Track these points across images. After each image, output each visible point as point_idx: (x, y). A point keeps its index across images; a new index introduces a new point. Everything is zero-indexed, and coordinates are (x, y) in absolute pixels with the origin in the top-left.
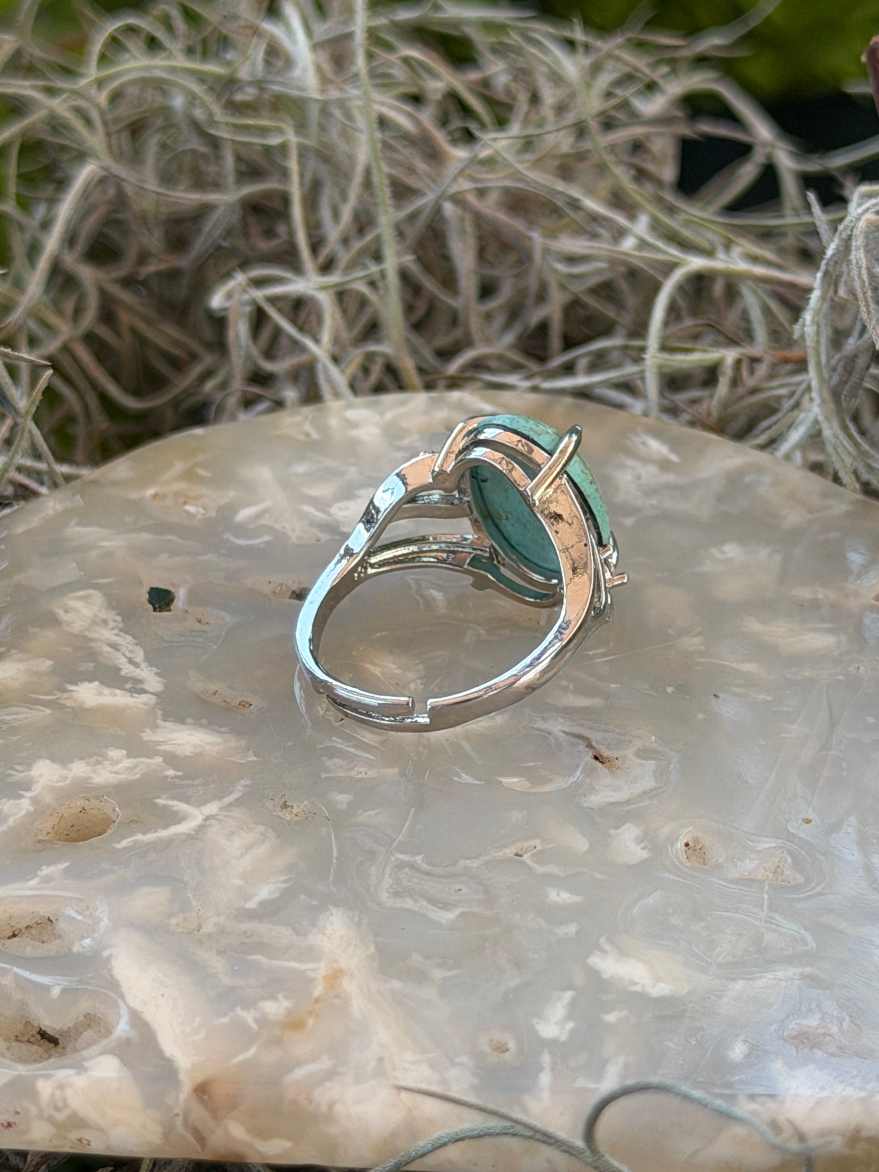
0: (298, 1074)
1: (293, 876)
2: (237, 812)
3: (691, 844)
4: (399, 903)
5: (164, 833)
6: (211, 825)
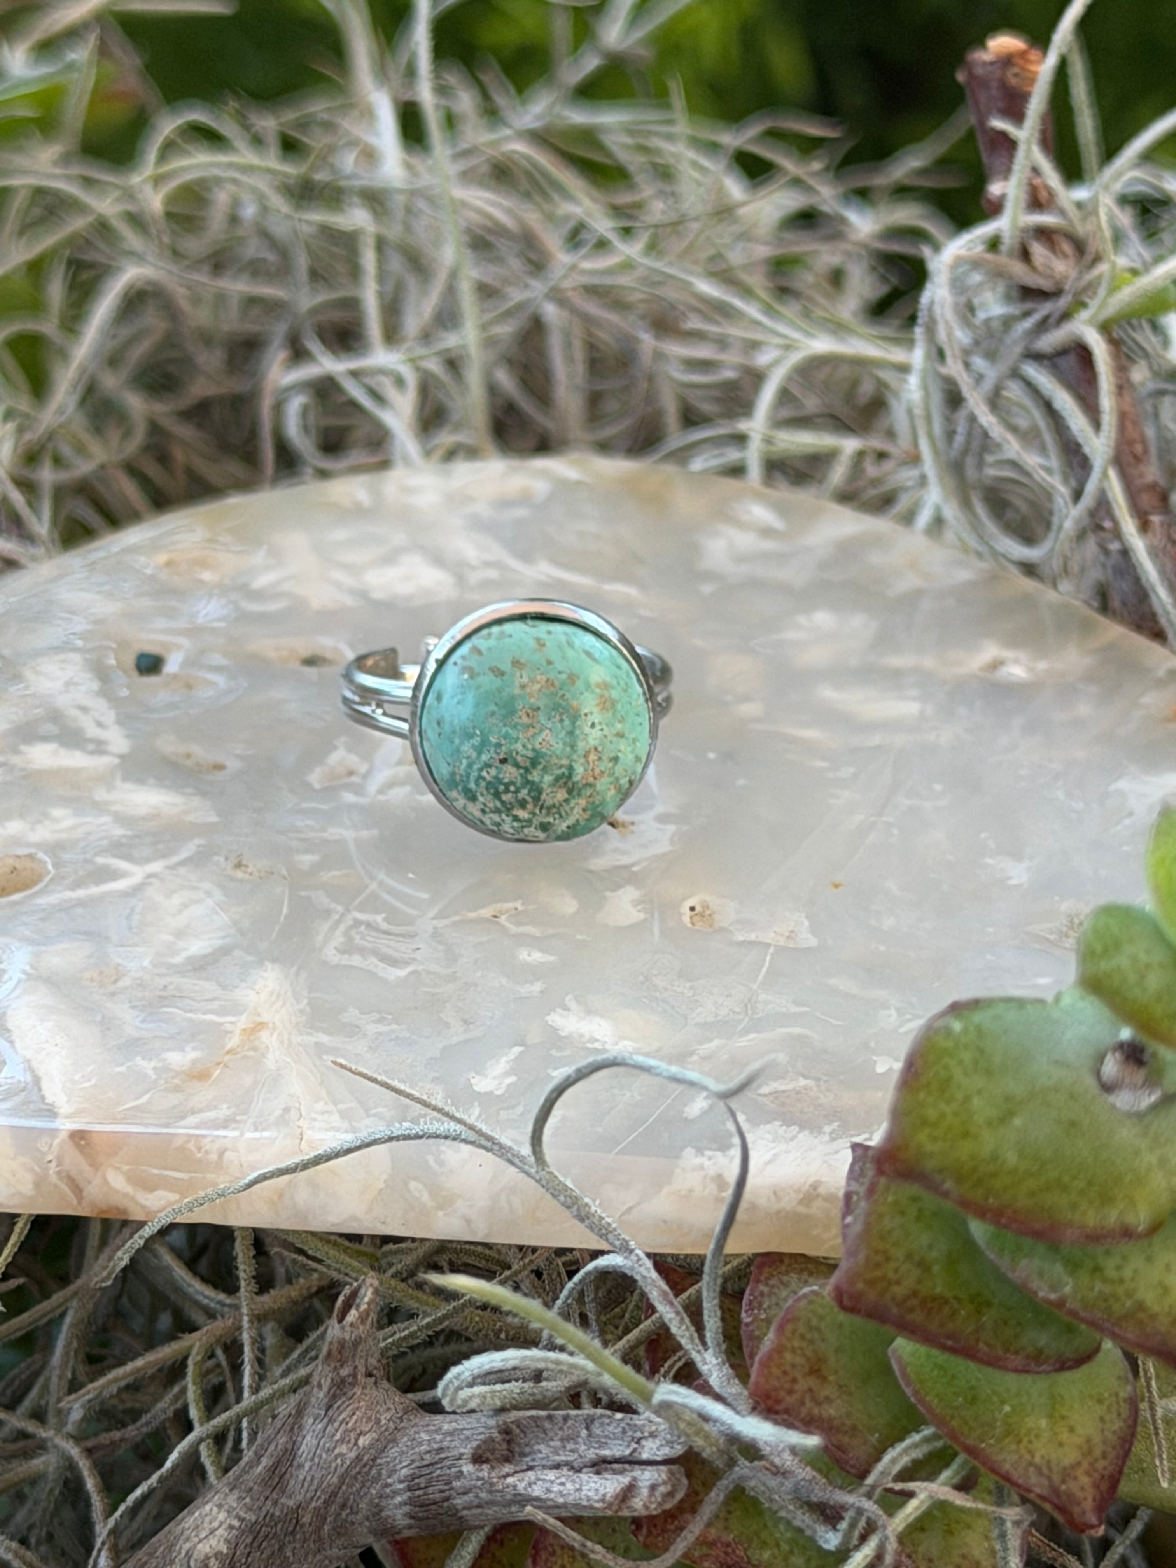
1: (232, 932)
2: (183, 871)
3: (698, 909)
4: (345, 960)
5: (94, 890)
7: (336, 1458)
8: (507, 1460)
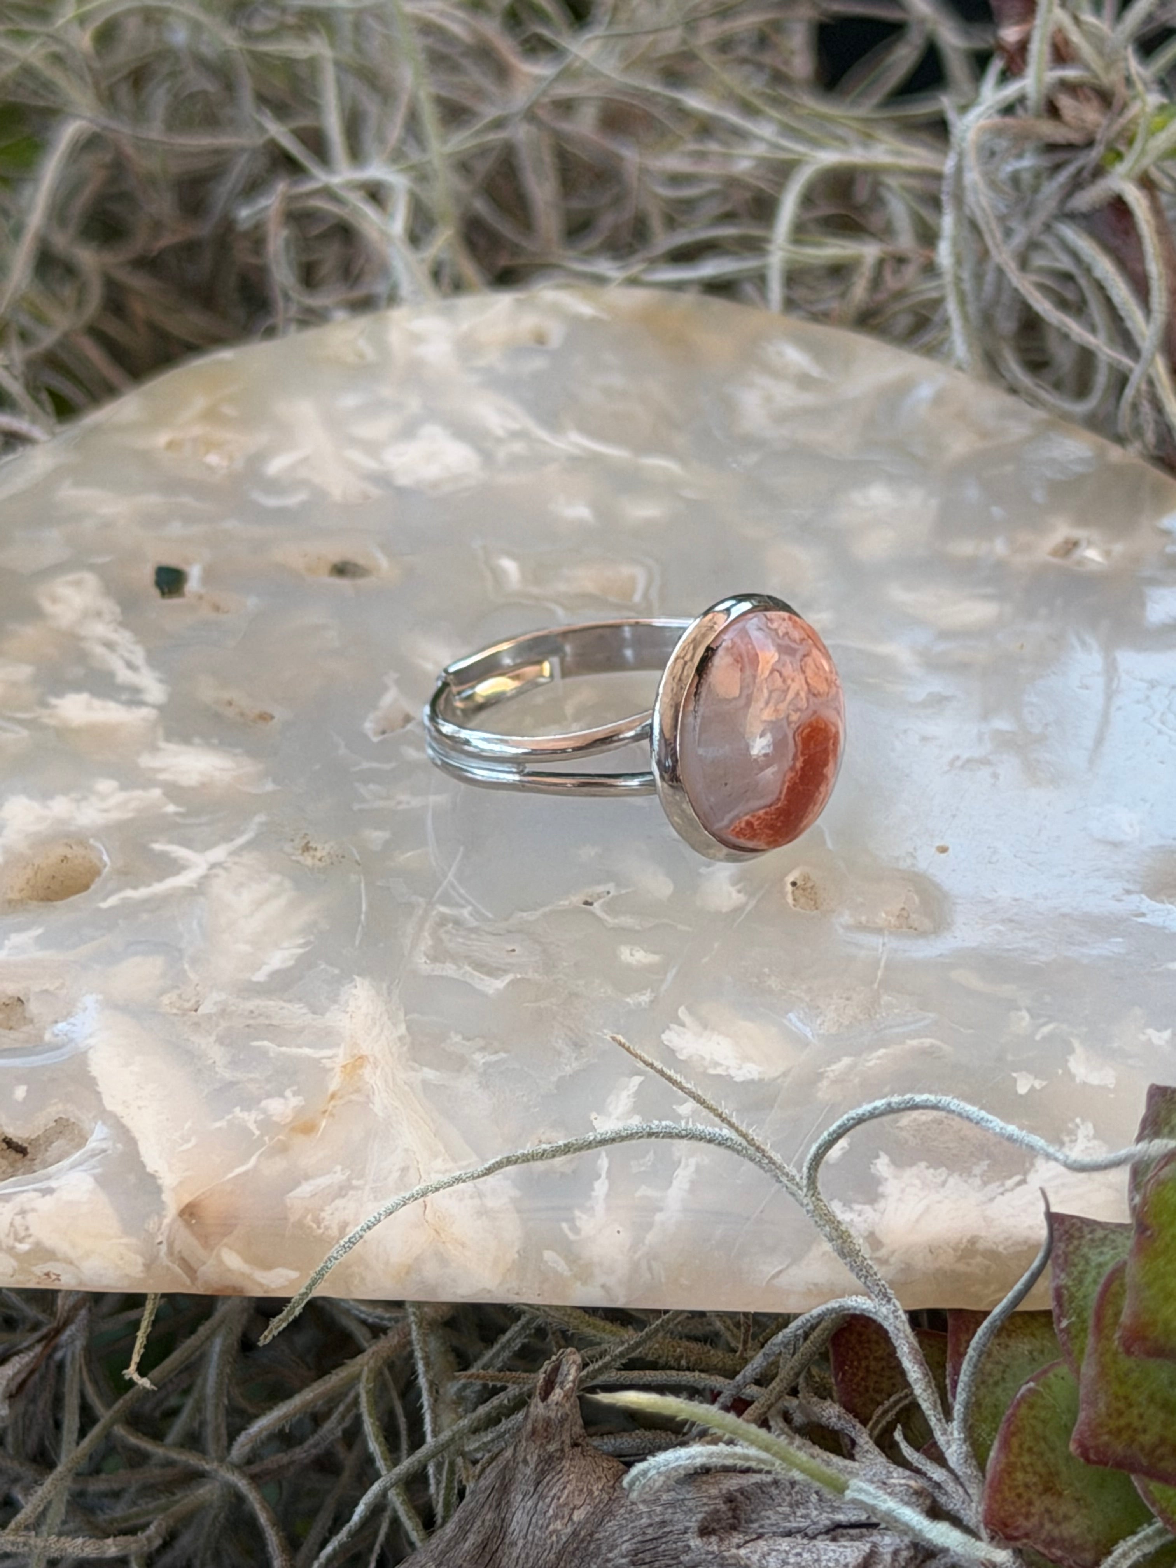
0: (306, 1189)
1: (312, 938)
2: (248, 858)
3: (800, 883)
4: (438, 970)
5: (159, 888)
6: (216, 876)
7: (551, 1534)
8: (734, 1528)
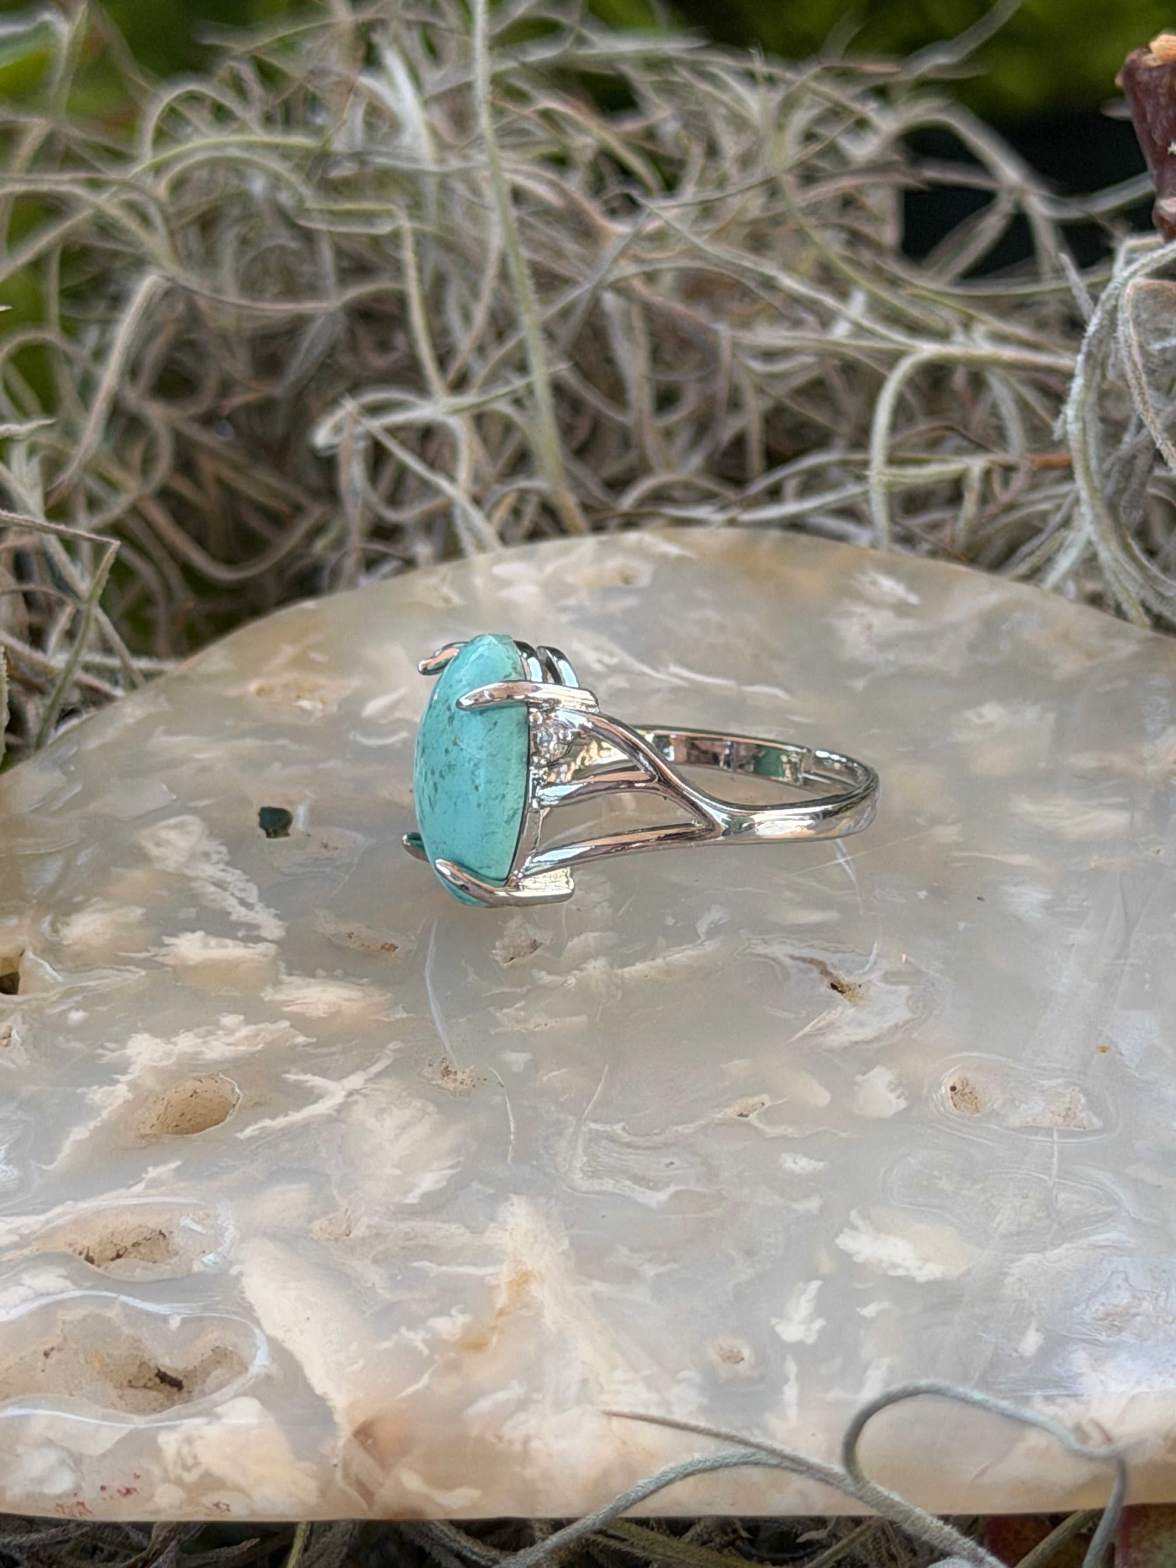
0: (484, 1405)
1: (461, 1159)
2: (387, 1084)
3: (959, 1087)
4: (595, 1185)
5: (297, 1117)
6: (356, 1102)
